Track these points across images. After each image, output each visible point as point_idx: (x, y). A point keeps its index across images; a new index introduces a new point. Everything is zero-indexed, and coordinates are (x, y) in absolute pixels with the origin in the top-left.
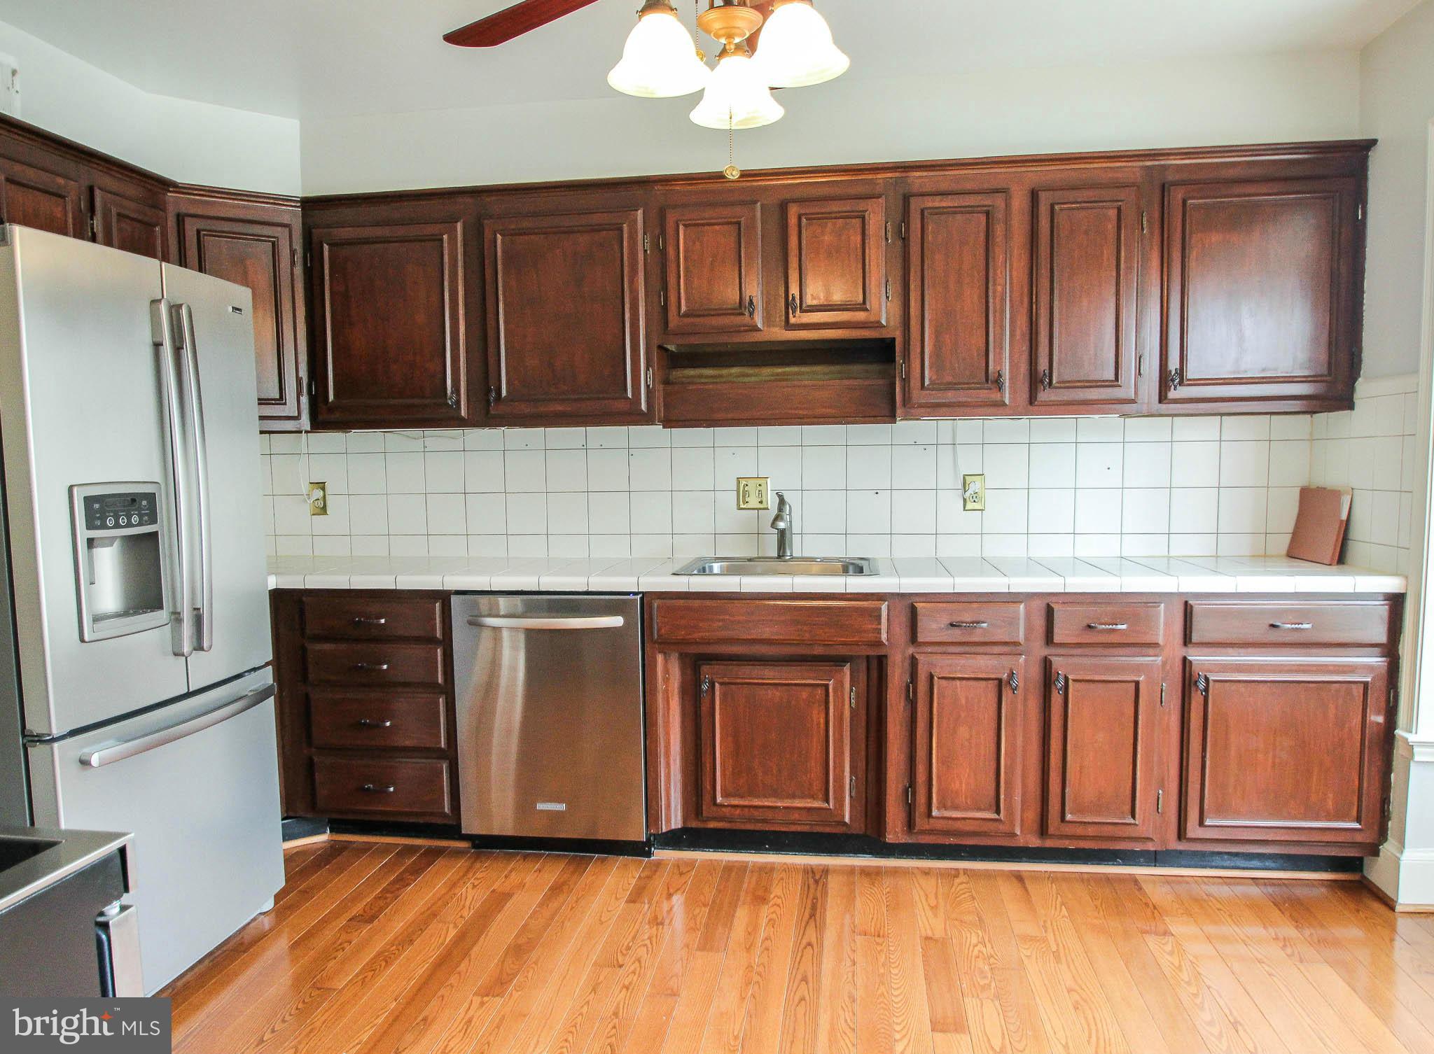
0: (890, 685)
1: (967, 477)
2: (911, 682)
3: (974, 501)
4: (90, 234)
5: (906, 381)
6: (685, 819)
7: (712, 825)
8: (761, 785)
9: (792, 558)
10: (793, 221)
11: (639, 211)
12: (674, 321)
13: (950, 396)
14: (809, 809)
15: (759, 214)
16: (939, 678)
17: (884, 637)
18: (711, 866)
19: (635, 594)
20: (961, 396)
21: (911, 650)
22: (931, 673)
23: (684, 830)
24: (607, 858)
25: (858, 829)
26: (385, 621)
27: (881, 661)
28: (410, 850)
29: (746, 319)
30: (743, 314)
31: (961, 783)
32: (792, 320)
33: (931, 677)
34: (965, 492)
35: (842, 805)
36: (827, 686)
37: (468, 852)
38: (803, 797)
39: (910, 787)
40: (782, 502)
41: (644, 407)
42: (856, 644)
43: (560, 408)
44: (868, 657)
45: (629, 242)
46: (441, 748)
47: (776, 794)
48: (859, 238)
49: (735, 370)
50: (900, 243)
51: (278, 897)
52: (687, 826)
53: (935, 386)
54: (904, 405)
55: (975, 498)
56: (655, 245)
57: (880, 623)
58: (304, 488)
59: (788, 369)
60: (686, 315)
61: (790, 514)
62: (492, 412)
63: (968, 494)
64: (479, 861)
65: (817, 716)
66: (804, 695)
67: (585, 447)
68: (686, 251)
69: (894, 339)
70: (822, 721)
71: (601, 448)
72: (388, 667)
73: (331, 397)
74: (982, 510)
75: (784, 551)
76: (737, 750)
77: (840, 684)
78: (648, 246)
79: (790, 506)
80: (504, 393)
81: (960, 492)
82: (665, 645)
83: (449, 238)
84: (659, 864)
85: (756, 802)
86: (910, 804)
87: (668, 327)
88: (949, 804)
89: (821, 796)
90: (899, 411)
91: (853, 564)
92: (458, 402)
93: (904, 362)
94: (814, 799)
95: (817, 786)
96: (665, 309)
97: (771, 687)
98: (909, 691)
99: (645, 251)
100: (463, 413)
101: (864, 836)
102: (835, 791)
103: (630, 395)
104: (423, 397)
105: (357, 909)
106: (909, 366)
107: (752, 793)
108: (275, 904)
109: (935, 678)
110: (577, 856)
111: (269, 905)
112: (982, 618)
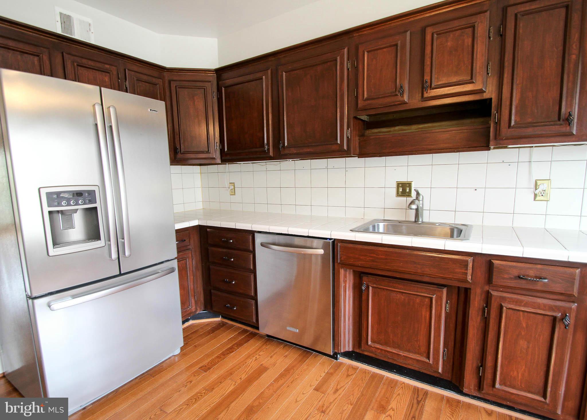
0: (471, 306)
1: (537, 181)
2: (486, 307)
3: (542, 195)
4: (125, 88)
5: (498, 124)
6: (354, 347)
7: (366, 353)
8: (391, 341)
9: (423, 222)
10: (428, 38)
11: (345, 49)
12: (361, 103)
13: (530, 131)
14: (418, 361)
15: (408, 38)
16: (507, 308)
17: (469, 278)
18: (365, 372)
19: (330, 239)
20: (538, 131)
21: (487, 288)
22: (501, 304)
23: (353, 352)
24: (318, 355)
25: (448, 377)
26: (232, 241)
27: (467, 291)
28: (245, 331)
29: (400, 98)
30: (397, 95)
31: (518, 373)
32: (426, 95)
33: (501, 307)
34: (536, 189)
35: (438, 363)
36: (431, 299)
37: (264, 338)
38: (415, 353)
39: (481, 366)
40: (418, 194)
41: (345, 148)
42: (450, 279)
43: (308, 150)
44: (459, 287)
45: (340, 66)
46: (252, 295)
47: (399, 347)
48: (470, 40)
49: (397, 128)
50: (498, 38)
51: (182, 349)
52: (354, 350)
53: (518, 126)
54: (495, 138)
55: (542, 194)
56: (353, 65)
57: (467, 270)
58: (227, 184)
59: (426, 125)
60: (367, 99)
61: (422, 200)
62: (282, 153)
63: (537, 192)
64: (265, 344)
65: (425, 313)
66: (418, 300)
67: (327, 168)
68: (368, 65)
69: (491, 99)
70: (428, 316)
71: (334, 168)
72: (234, 260)
73: (226, 150)
74: (547, 201)
75: (418, 219)
76: (379, 320)
77: (439, 299)
78: (349, 66)
79: (423, 197)
80: (286, 144)
81: (533, 190)
82: (345, 265)
83: (266, 78)
84: (341, 364)
85: (389, 349)
86: (481, 377)
87: (358, 107)
88: (508, 383)
89: (425, 355)
90: (491, 143)
91: (457, 228)
92: (268, 149)
93: (497, 112)
94: (421, 356)
95: (423, 349)
96: (357, 97)
97: (399, 293)
98: (485, 312)
99: (348, 69)
100: (271, 154)
101: (450, 382)
102: (433, 355)
103: (339, 142)
104: (257, 148)
105: (205, 363)
106: (500, 115)
107: (386, 344)
108: (181, 352)
109: (504, 308)
110: (306, 350)
111: (178, 351)
112: (543, 275)
